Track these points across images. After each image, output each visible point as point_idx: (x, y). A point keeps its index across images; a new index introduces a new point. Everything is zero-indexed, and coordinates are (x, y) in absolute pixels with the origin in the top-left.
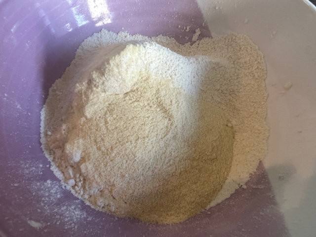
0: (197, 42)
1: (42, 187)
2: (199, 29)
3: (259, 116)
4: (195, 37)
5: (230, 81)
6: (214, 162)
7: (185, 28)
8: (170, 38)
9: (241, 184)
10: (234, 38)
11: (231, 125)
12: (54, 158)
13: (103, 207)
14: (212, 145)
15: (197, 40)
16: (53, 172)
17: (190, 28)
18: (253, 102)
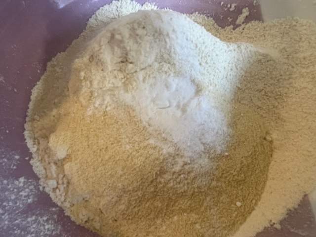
0: (243, 26)
1: (9, 187)
2: (247, 8)
3: (312, 133)
4: (241, 19)
5: (278, 80)
6: (240, 185)
7: (229, 6)
8: (208, 17)
9: (273, 222)
10: (294, 23)
11: (270, 139)
12: (38, 149)
13: (86, 222)
14: (242, 162)
15: (243, 23)
16: (32, 166)
17: (235, 6)
18: (306, 113)
